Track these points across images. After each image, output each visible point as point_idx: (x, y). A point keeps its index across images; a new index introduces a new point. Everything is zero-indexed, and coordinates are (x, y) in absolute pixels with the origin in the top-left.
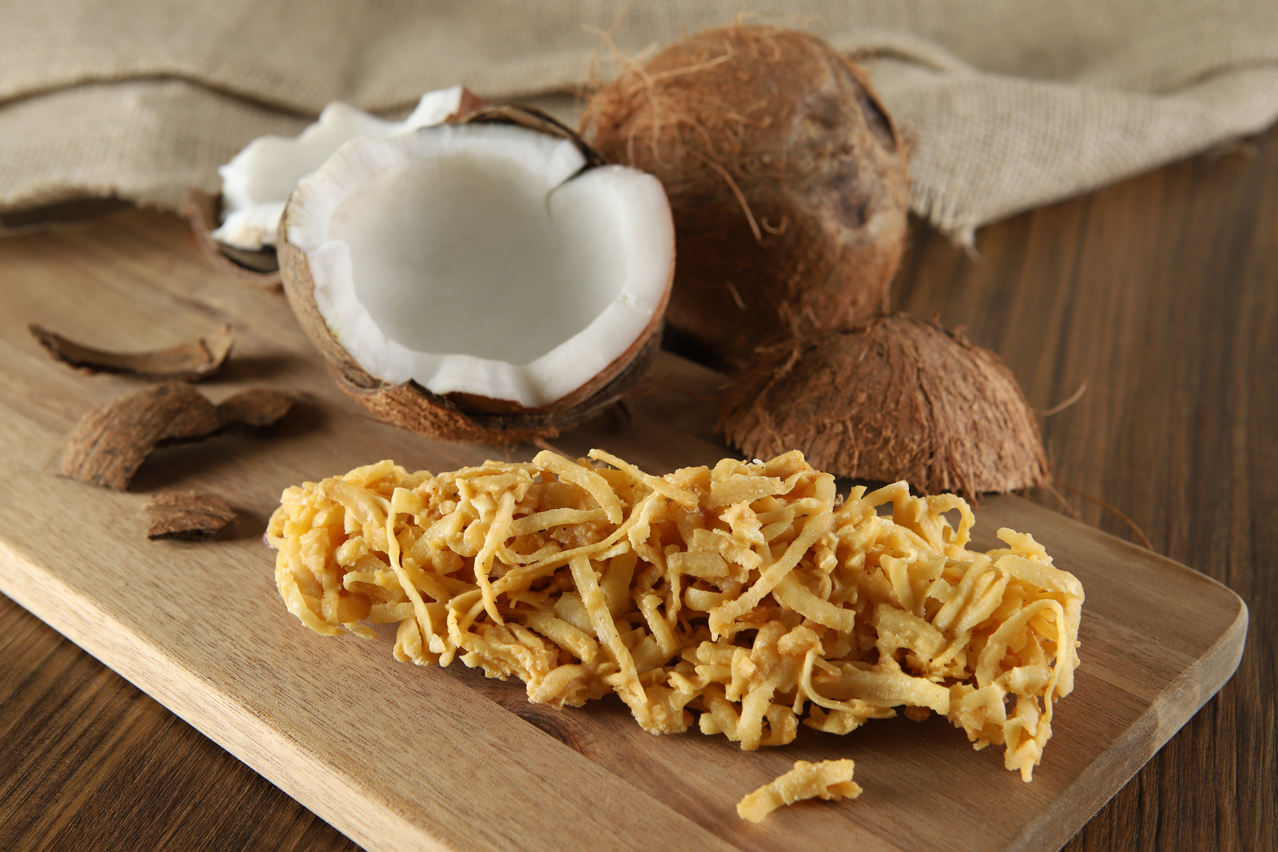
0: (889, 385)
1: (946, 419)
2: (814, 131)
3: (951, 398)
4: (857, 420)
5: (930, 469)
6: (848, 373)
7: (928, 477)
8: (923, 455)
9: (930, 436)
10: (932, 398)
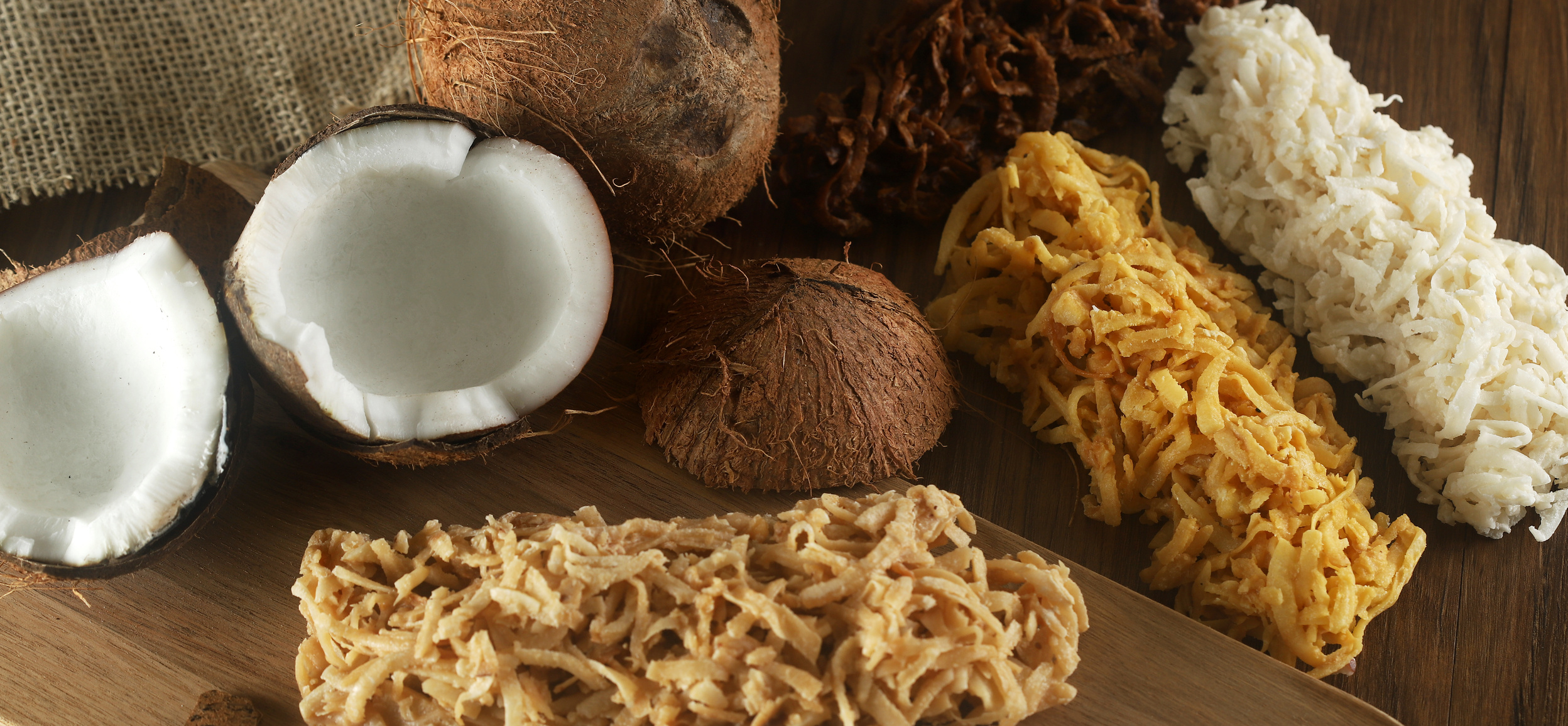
0: (818, 388)
1: (876, 409)
2: (652, 74)
3: (875, 383)
4: (800, 435)
5: (873, 465)
6: (777, 385)
7: (872, 471)
8: (864, 454)
9: (866, 434)
10: (859, 392)
